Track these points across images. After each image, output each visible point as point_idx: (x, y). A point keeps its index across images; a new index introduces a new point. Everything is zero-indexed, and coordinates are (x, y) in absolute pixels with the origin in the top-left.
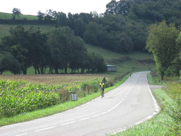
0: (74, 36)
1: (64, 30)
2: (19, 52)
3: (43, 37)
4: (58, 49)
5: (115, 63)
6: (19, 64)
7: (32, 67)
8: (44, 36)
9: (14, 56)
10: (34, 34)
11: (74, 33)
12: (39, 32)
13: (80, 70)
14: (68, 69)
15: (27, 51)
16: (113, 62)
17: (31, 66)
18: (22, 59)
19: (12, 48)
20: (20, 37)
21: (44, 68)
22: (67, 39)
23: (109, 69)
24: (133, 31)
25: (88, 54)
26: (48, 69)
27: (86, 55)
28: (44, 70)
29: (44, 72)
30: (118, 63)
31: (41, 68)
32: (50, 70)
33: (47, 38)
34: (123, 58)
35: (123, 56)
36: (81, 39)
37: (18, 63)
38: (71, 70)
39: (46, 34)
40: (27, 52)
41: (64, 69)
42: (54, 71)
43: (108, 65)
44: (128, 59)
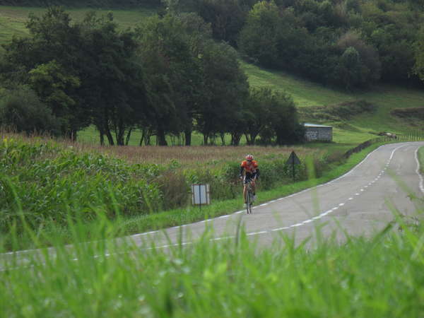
0: (212, 40)
1: (182, 23)
2: (54, 85)
3: (122, 44)
4: (165, 78)
5: (328, 118)
6: (54, 117)
7: (92, 127)
8: (127, 39)
9: (39, 95)
10: (97, 35)
11: (211, 31)
12: (111, 28)
13: (228, 137)
14: (194, 134)
15: (76, 81)
16: (321, 117)
17: (88, 126)
18: (64, 104)
19: (35, 74)
20: (58, 43)
21: (126, 132)
22: (191, 49)
23: (310, 136)
24: (380, 26)
25: (251, 93)
26: (137, 135)
27: (246, 94)
28: (125, 137)
29: (127, 143)
30: (337, 118)
31: (118, 131)
32: (143, 136)
33: (135, 46)
34: (351, 103)
35: (350, 99)
36: (232, 49)
37: (52, 114)
38: (202, 136)
39: (131, 34)
40: (79, 84)
41: (183, 135)
42: (153, 138)
43: (306, 125)
44: (367, 109)
